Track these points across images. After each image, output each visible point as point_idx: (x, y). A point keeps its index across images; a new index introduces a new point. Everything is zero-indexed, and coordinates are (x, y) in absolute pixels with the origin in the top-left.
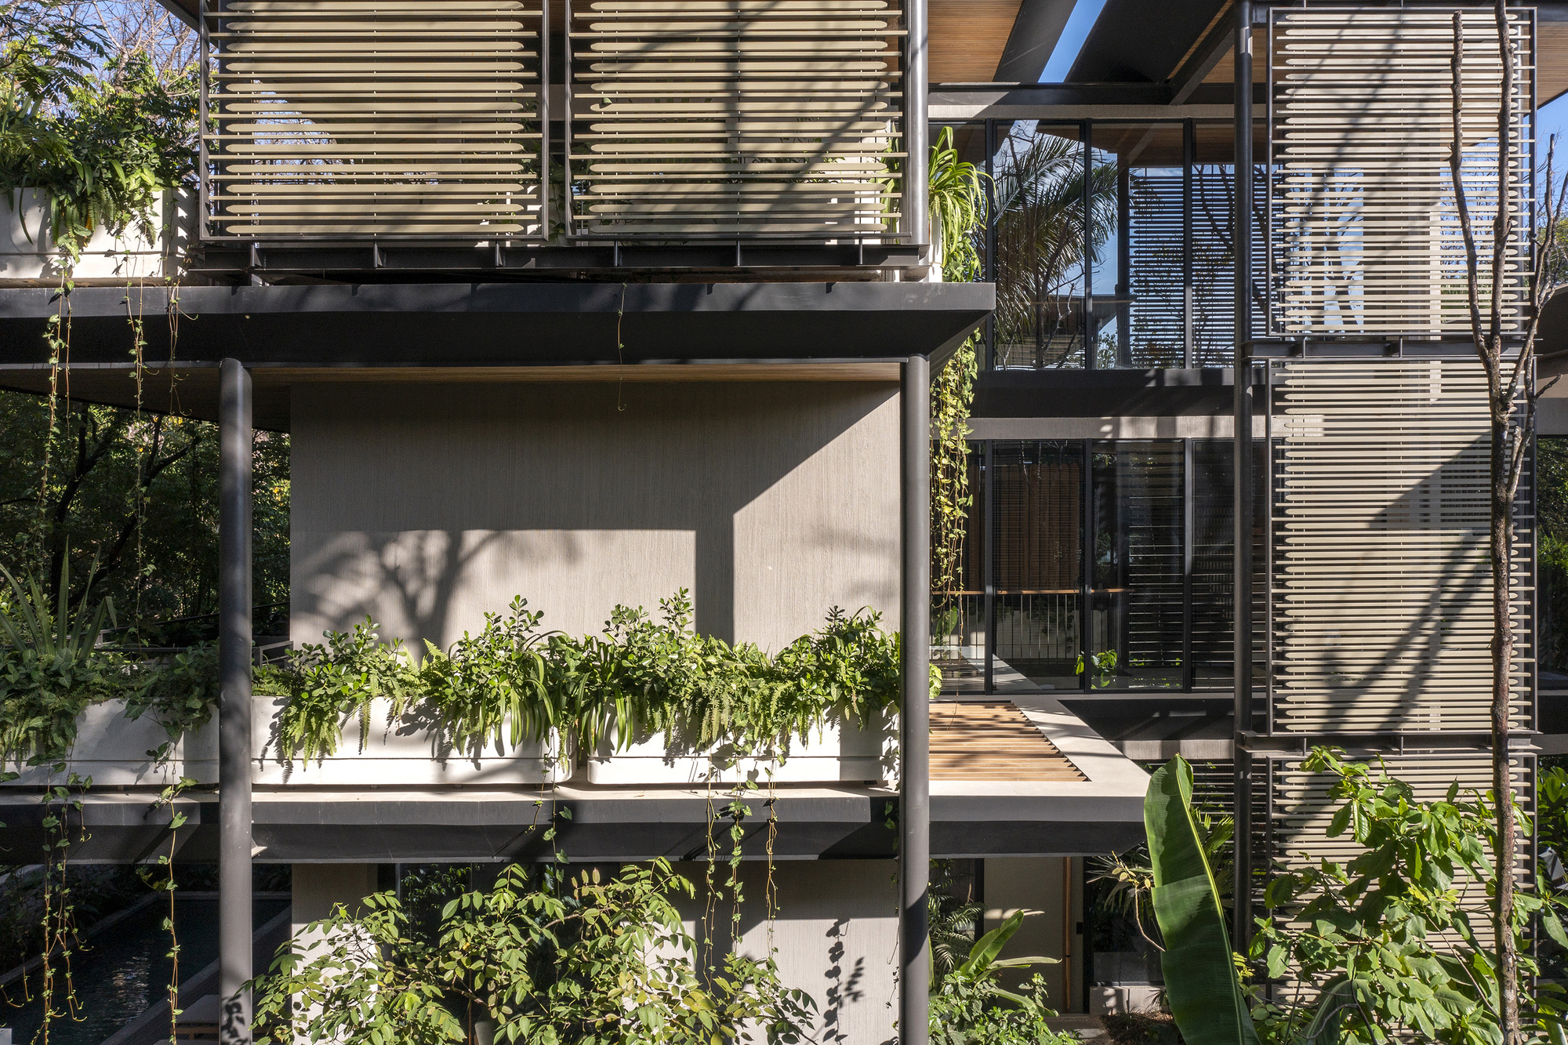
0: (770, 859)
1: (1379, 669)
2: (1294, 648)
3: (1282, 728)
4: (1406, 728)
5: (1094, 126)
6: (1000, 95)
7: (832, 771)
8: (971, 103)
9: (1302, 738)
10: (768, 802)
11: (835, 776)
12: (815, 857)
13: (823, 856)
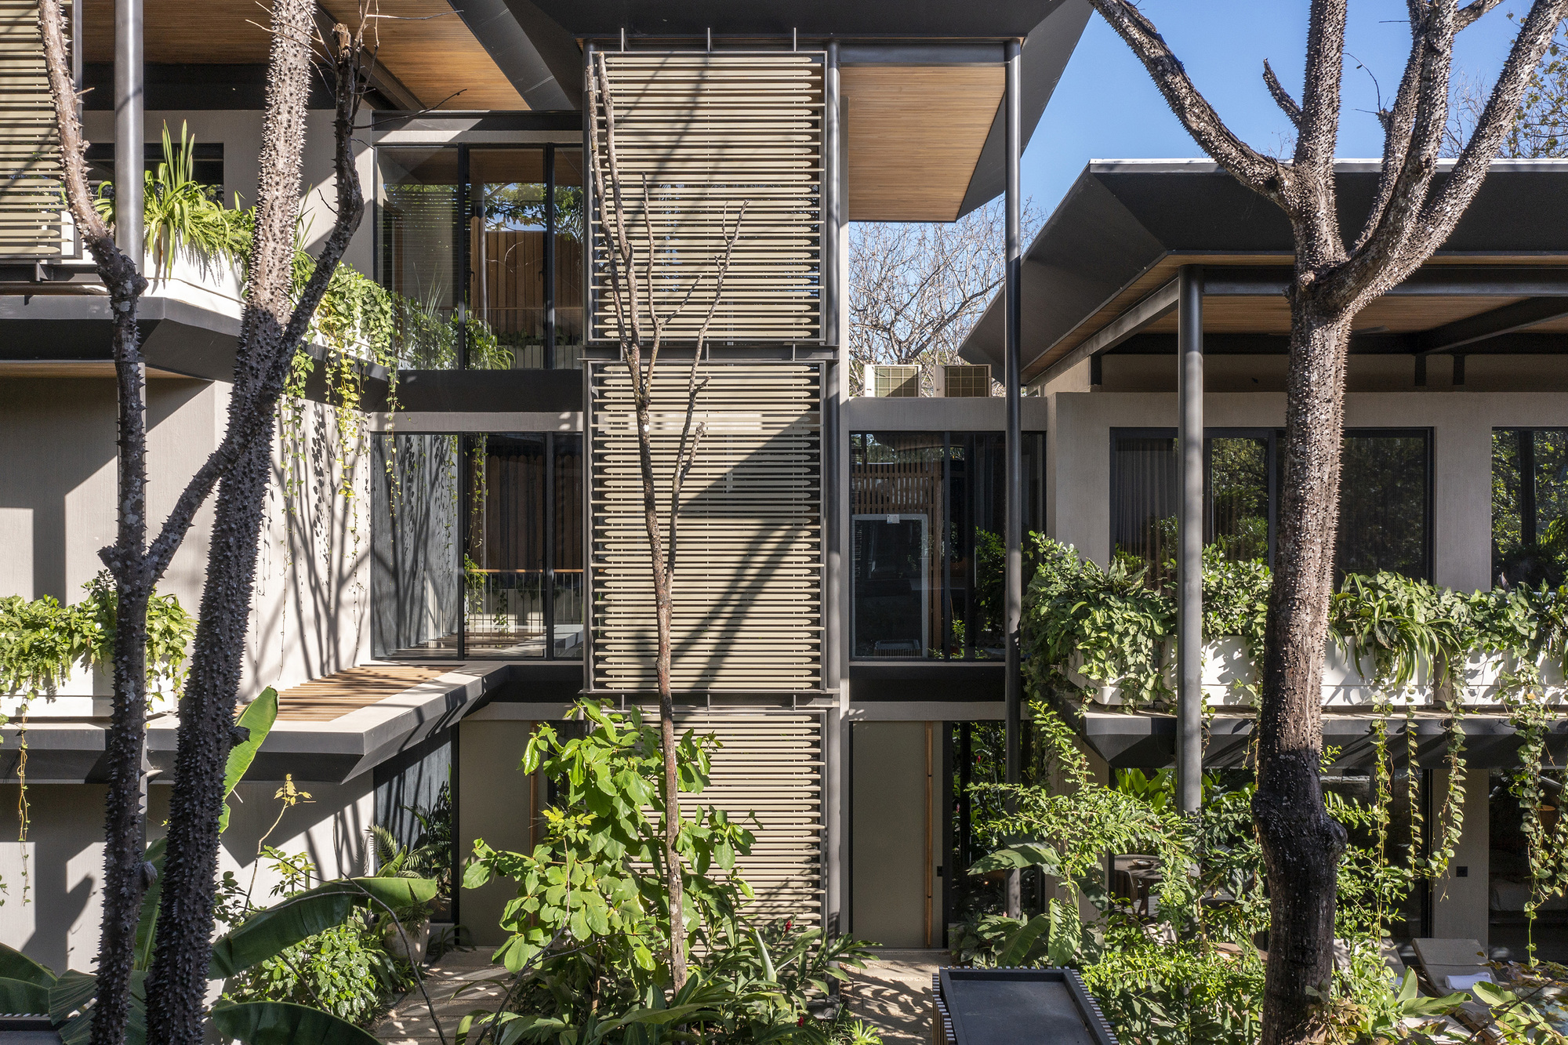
0: (22, 781)
1: (696, 635)
2: (613, 615)
3: (602, 685)
4: (717, 686)
5: (556, 150)
6: (476, 121)
7: (86, 709)
8: (447, 128)
9: (621, 694)
10: (20, 733)
11: (90, 714)
12: (81, 782)
13: (88, 780)
